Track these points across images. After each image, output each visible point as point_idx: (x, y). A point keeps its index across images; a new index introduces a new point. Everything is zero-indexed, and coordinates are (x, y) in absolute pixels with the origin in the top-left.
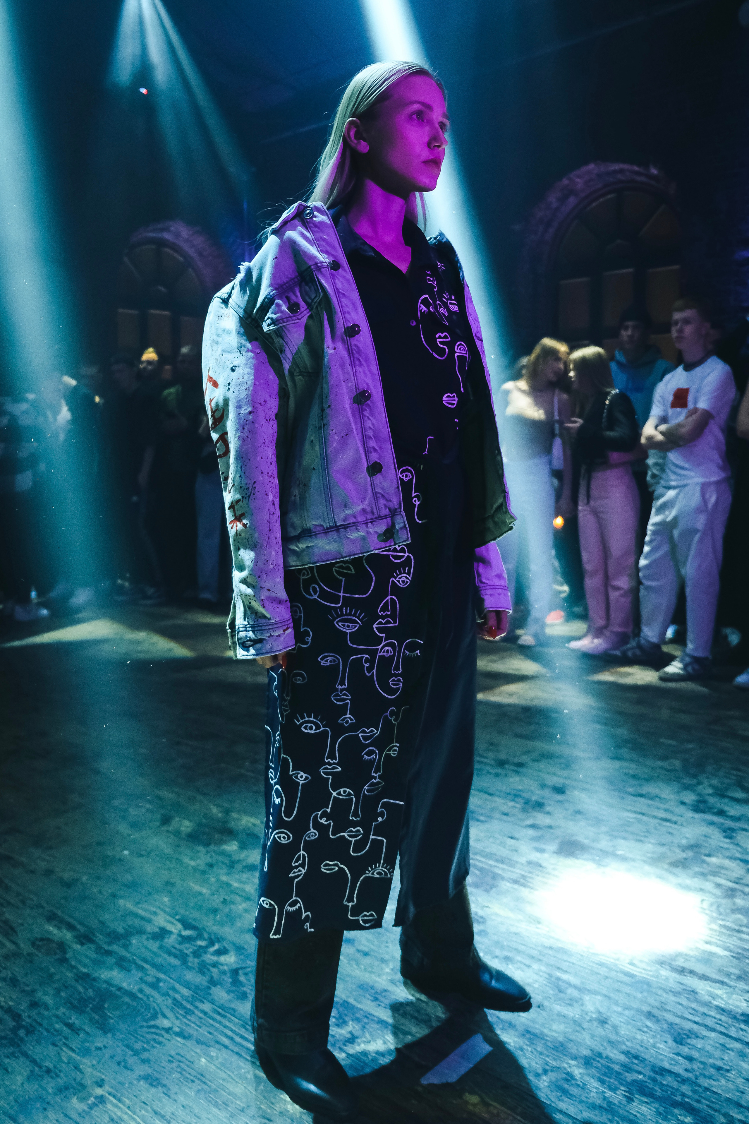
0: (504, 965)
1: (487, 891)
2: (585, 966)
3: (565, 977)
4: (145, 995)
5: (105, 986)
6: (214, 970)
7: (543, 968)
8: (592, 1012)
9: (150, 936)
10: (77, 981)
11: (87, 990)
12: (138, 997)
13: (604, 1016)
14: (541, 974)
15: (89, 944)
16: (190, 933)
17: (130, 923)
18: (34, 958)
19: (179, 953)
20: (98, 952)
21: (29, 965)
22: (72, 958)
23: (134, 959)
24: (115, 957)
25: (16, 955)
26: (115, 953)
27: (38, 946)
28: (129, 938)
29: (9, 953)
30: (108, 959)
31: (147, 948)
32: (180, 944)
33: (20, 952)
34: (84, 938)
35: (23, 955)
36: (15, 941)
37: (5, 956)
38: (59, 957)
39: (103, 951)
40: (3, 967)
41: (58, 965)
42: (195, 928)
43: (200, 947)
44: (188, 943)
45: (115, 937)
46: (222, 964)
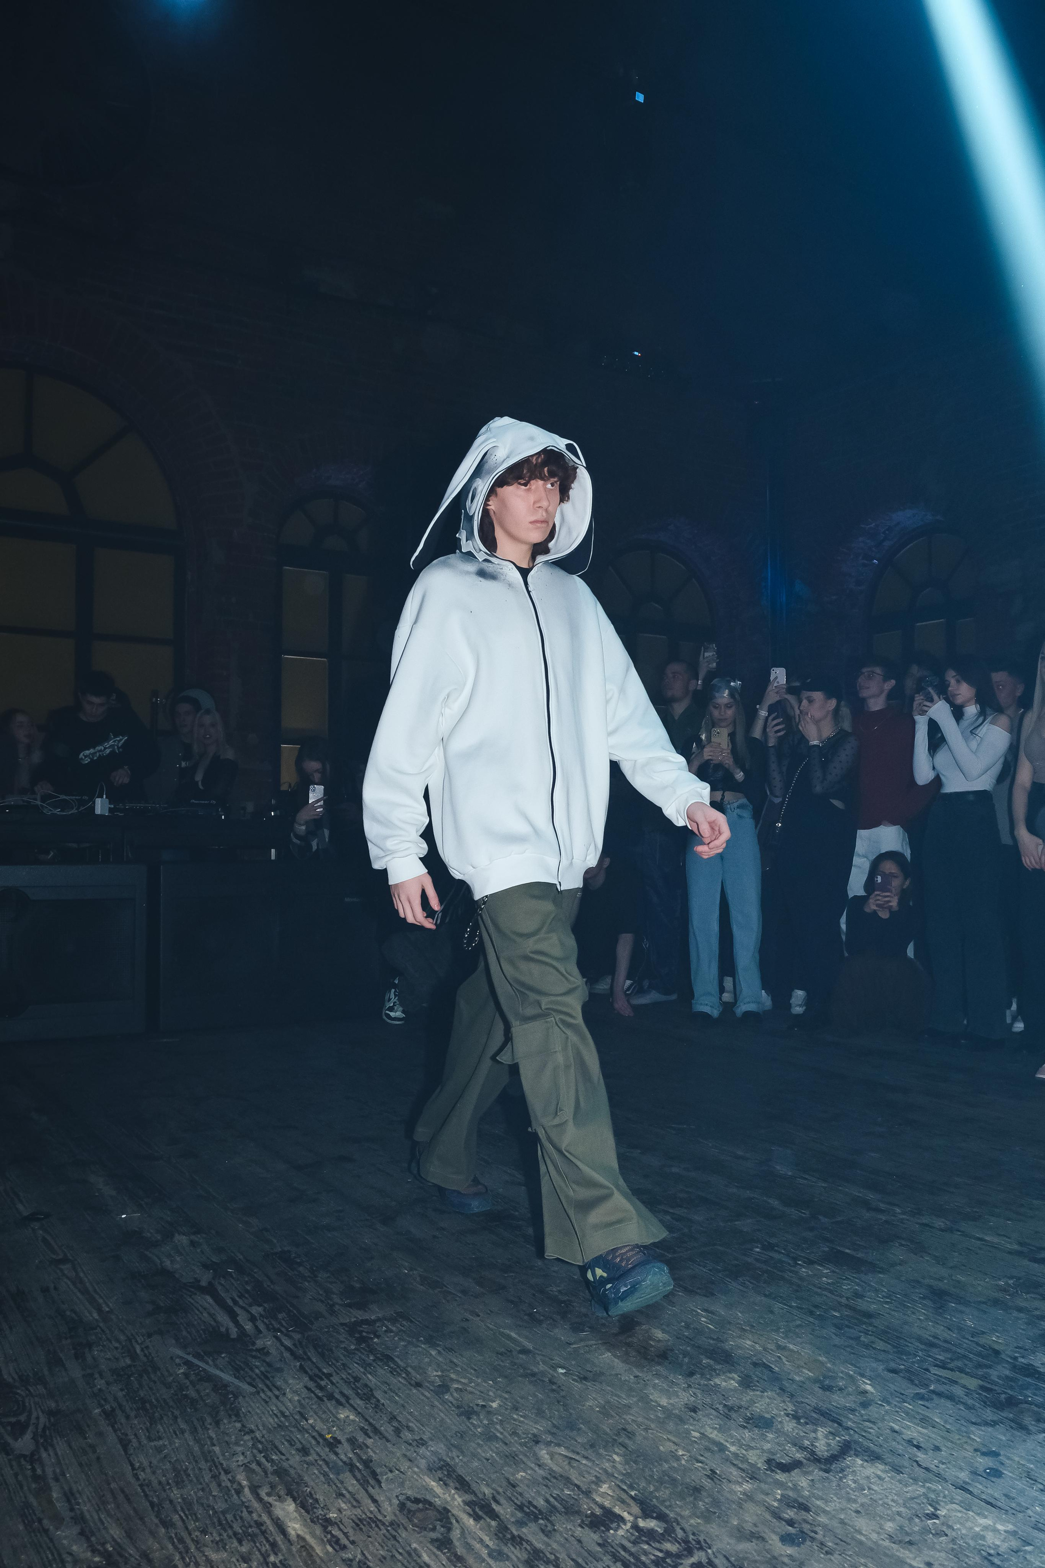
9: (587, 1520)
15: (488, 1520)
16: (651, 1524)
17: (555, 1492)
18: (399, 1531)
19: (632, 1560)
20: (501, 1535)
21: (389, 1543)
22: (459, 1539)
23: (557, 1558)
24: (526, 1549)
25: (374, 1522)
26: (527, 1541)
27: (409, 1511)
28: (554, 1518)
29: (364, 1516)
30: (515, 1552)
31: (579, 1541)
32: (635, 1543)
33: (380, 1517)
34: (482, 1507)
35: (384, 1524)
36: (377, 1497)
37: (358, 1522)
38: (439, 1536)
39: (509, 1536)
40: (351, 1539)
41: (435, 1550)
42: (662, 1517)
43: (668, 1554)
44: (647, 1543)
45: (530, 1513)
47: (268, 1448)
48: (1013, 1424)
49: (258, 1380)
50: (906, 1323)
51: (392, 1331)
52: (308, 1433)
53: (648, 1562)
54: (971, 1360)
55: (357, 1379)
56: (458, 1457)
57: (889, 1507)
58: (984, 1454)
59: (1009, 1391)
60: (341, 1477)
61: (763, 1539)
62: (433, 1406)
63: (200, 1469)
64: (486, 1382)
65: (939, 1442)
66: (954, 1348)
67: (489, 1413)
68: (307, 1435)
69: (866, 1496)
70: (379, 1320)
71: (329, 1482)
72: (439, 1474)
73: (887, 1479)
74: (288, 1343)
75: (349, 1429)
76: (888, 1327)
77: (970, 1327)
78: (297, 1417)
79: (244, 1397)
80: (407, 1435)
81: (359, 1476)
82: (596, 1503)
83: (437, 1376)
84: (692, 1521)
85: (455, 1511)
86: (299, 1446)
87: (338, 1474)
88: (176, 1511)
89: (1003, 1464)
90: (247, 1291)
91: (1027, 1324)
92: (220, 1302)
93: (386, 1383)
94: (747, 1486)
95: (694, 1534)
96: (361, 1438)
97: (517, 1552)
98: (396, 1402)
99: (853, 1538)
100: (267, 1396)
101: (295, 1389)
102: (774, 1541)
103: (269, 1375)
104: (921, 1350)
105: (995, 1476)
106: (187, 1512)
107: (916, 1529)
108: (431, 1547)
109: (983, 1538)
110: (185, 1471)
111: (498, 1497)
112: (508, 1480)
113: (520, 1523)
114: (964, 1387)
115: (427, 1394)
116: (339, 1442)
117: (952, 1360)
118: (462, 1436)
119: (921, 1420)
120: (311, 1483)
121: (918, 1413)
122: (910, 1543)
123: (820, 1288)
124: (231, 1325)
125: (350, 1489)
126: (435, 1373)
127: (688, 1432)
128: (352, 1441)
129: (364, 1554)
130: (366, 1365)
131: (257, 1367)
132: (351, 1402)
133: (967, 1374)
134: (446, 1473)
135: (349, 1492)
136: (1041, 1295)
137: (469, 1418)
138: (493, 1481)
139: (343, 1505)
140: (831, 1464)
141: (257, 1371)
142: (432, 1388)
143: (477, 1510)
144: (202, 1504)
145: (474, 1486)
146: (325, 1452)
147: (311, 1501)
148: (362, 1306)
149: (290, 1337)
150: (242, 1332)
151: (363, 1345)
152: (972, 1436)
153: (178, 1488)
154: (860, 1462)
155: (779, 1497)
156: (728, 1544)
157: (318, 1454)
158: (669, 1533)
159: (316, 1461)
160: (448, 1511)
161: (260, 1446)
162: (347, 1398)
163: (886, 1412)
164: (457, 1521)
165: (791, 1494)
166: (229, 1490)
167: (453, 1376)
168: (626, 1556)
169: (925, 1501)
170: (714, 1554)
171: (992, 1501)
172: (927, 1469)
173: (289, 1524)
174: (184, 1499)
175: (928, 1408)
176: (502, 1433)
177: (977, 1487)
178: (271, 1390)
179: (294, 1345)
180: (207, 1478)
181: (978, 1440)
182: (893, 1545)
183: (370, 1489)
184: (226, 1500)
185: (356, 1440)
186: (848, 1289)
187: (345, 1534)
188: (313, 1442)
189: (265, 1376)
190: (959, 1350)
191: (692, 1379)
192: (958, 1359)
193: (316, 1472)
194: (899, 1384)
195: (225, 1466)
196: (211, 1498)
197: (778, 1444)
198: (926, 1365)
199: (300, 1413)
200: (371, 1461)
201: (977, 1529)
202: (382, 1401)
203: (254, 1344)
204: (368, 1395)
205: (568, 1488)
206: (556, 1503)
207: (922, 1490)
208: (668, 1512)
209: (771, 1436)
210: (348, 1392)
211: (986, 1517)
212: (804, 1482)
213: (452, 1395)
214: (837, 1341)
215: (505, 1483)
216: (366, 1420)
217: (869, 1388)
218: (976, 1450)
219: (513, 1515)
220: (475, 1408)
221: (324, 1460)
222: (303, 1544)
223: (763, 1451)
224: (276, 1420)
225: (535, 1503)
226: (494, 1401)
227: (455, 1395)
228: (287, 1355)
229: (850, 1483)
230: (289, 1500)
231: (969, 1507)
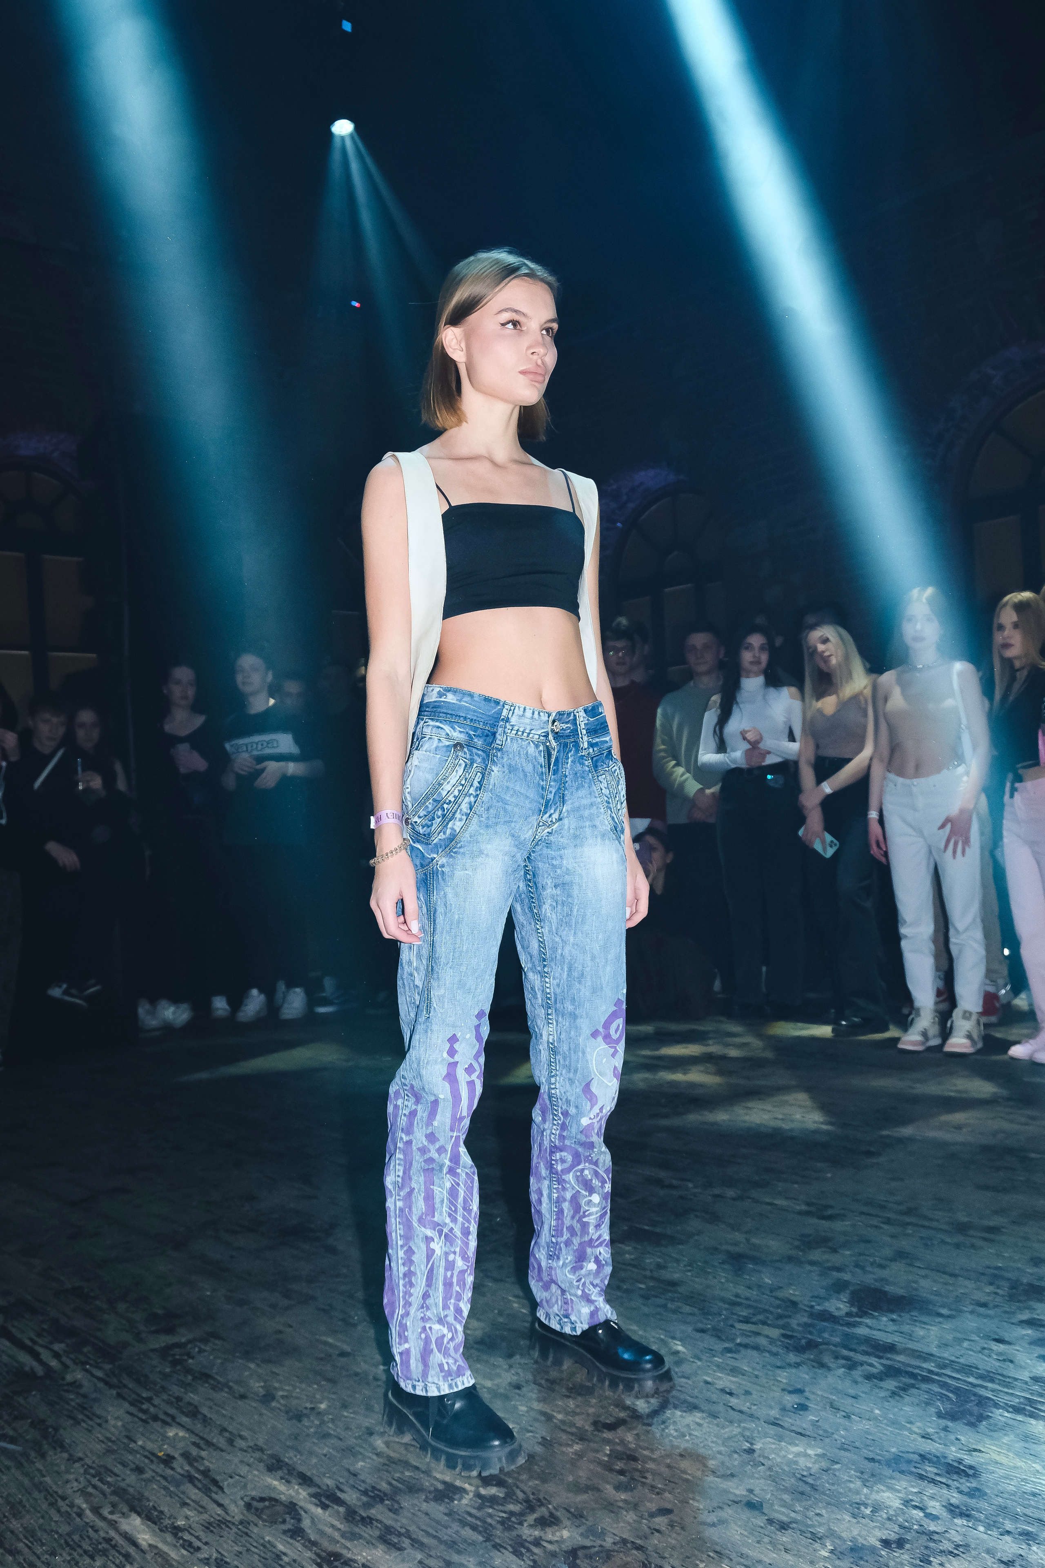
0: (1024, 1546)
1: (972, 1425)
6: (536, 1550)
9: (431, 1496)
15: (336, 1507)
16: (493, 1491)
17: (398, 1475)
18: (250, 1528)
19: (479, 1523)
20: (350, 1519)
21: (243, 1540)
22: (310, 1528)
23: (408, 1531)
24: (377, 1527)
25: (223, 1523)
26: (377, 1520)
27: (257, 1509)
28: (398, 1498)
29: (212, 1520)
30: (366, 1530)
31: (427, 1514)
32: (479, 1508)
33: (228, 1518)
34: (328, 1497)
35: (233, 1524)
36: (221, 1502)
37: (207, 1525)
38: (290, 1527)
39: (358, 1518)
40: (204, 1541)
41: (289, 1540)
42: (501, 1484)
43: (512, 1513)
44: (491, 1507)
45: (375, 1496)
46: (550, 1542)
47: (101, 1473)
48: (814, 1364)
49: (75, 1411)
50: (708, 1287)
51: (205, 1351)
52: (139, 1453)
53: (493, 1523)
54: (771, 1313)
55: (179, 1399)
56: (296, 1456)
57: (711, 1448)
58: (790, 1392)
59: (809, 1336)
60: (182, 1488)
61: (598, 1490)
62: (261, 1414)
63: (35, 1499)
64: (310, 1386)
65: (749, 1386)
66: (754, 1304)
67: (319, 1413)
68: (138, 1456)
69: (688, 1441)
70: (190, 1342)
71: (171, 1494)
72: (280, 1473)
73: (705, 1425)
74: (100, 1374)
75: (181, 1445)
76: (692, 1292)
77: (768, 1284)
78: (126, 1441)
79: (65, 1429)
80: (242, 1444)
81: (200, 1485)
82: (437, 1479)
83: (262, 1387)
84: (530, 1484)
85: (302, 1504)
86: (133, 1466)
87: (178, 1486)
88: (19, 1540)
89: (808, 1399)
90: (44, 1330)
91: (820, 1275)
92: (20, 1344)
93: (209, 1399)
94: (577, 1447)
95: (533, 1494)
96: (194, 1451)
97: (369, 1530)
98: (224, 1416)
99: (680, 1478)
100: (88, 1425)
101: (116, 1415)
102: (609, 1489)
103: (85, 1406)
104: (726, 1309)
105: (802, 1410)
106: (31, 1539)
107: (736, 1463)
108: (284, 1537)
109: (796, 1463)
110: (21, 1502)
111: (342, 1487)
112: (348, 1470)
113: (367, 1506)
114: (767, 1337)
115: (254, 1404)
116: (173, 1458)
117: (754, 1315)
118: (296, 1438)
119: (731, 1370)
120: (152, 1498)
121: (727, 1365)
122: (732, 1475)
123: (624, 1264)
124: (35, 1364)
125: (193, 1497)
126: (257, 1385)
127: (515, 1408)
128: (186, 1455)
129: (220, 1553)
130: (183, 1384)
131: (72, 1400)
132: (178, 1420)
133: (768, 1325)
134: (286, 1472)
135: (193, 1501)
136: (830, 1248)
137: (300, 1421)
138: (334, 1473)
139: (189, 1513)
140: (653, 1419)
141: (73, 1404)
142: (257, 1398)
143: (323, 1499)
144: (45, 1530)
145: (316, 1479)
146: (160, 1469)
147: (156, 1513)
148: (170, 1331)
149: (100, 1368)
150: (49, 1370)
151: (179, 1367)
152: (779, 1379)
153: (16, 1519)
154: (678, 1413)
155: (608, 1452)
156: (567, 1498)
157: (153, 1471)
158: (510, 1496)
159: (153, 1477)
160: (295, 1504)
161: (92, 1471)
162: (173, 1418)
163: (699, 1367)
164: (306, 1512)
165: (619, 1448)
166: (70, 1514)
167: (277, 1385)
168: (473, 1520)
169: (741, 1439)
170: (554, 1508)
171: (803, 1432)
172: (741, 1412)
173: (139, 1536)
174: (25, 1528)
175: (736, 1359)
176: (334, 1430)
177: (787, 1421)
178: (91, 1419)
179: (107, 1375)
180: (45, 1506)
181: (784, 1381)
182: (716, 1479)
183: (213, 1495)
184: (69, 1524)
185: (190, 1454)
186: (651, 1263)
187: (197, 1538)
188: (147, 1461)
189: (82, 1408)
190: (759, 1306)
191: (513, 1360)
192: (759, 1313)
193: (155, 1487)
194: (709, 1341)
195: (60, 1493)
196: (53, 1524)
197: (603, 1407)
198: (730, 1322)
199: (128, 1437)
200: (209, 1471)
201: (791, 1456)
202: (209, 1415)
203: (63, 1379)
204: (194, 1412)
205: (408, 1470)
206: (400, 1485)
207: (738, 1430)
208: (506, 1479)
209: (594, 1401)
210: (172, 1411)
211: (797, 1445)
212: (630, 1437)
213: (278, 1402)
214: (646, 1310)
215: (346, 1474)
216: (197, 1435)
217: (680, 1348)
218: (783, 1390)
219: (359, 1499)
220: (305, 1411)
221: (161, 1476)
222: (156, 1552)
223: (588, 1415)
224: (103, 1446)
225: (378, 1487)
226: (321, 1403)
227: (282, 1401)
228: (101, 1385)
229: (672, 1432)
230: (134, 1516)
231: (780, 1438)
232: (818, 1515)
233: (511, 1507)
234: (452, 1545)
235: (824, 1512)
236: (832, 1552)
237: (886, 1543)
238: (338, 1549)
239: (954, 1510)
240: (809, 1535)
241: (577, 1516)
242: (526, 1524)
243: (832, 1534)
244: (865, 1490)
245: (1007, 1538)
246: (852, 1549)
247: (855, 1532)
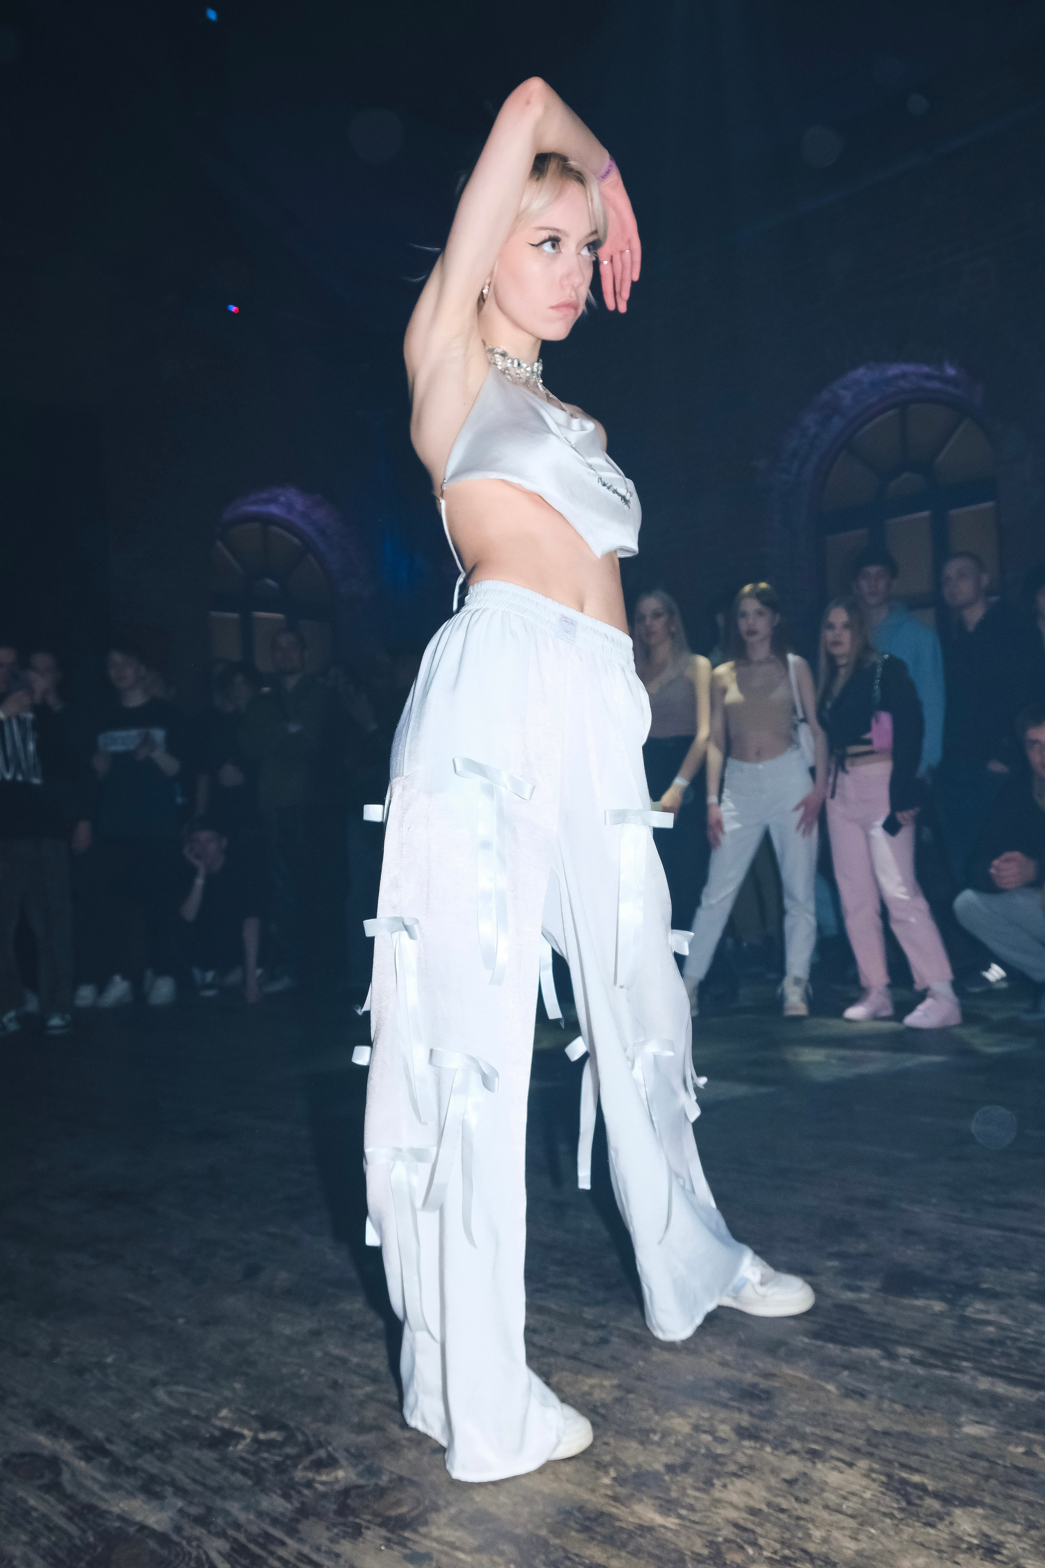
0: (809, 1464)
2: (949, 1460)
3: (916, 1478)
4: (184, 1537)
5: (117, 1524)
6: (306, 1492)
7: (876, 1466)
8: (970, 1535)
9: (206, 1443)
10: (70, 1519)
11: (84, 1532)
12: (171, 1541)
13: (993, 1541)
14: (874, 1475)
15: (101, 1459)
16: (273, 1435)
17: (174, 1424)
19: (251, 1468)
20: (114, 1470)
22: (68, 1481)
23: (173, 1479)
24: (140, 1477)
26: (142, 1470)
27: (15, 1465)
28: (170, 1446)
30: (129, 1481)
31: (197, 1461)
32: (254, 1453)
34: (94, 1450)
38: (47, 1481)
39: (122, 1469)
41: (42, 1494)
42: (282, 1427)
43: (288, 1457)
44: (268, 1451)
45: (145, 1445)
46: (323, 1483)
53: (266, 1467)
56: (69, 1410)
58: (594, 1328)
64: (100, 1342)
65: (553, 1325)
67: (103, 1367)
72: (48, 1428)
80: (14, 1401)
82: (215, 1427)
84: (313, 1427)
85: (64, 1458)
89: (610, 1333)
94: (369, 1389)
95: (314, 1437)
97: (132, 1481)
105: (603, 1344)
108: (38, 1492)
109: (590, 1394)
111: (112, 1438)
112: (122, 1422)
113: (136, 1456)
118: (73, 1392)
134: (55, 1426)
137: (81, 1376)
138: (107, 1425)
143: (89, 1452)
145: (86, 1432)
156: (349, 1439)
158: (290, 1439)
160: (57, 1458)
164: (67, 1466)
167: (65, 1341)
168: (246, 1465)
170: (334, 1449)
171: (599, 1363)
172: (542, 1348)
176: (115, 1383)
177: (587, 1355)
181: (590, 1317)
205: (187, 1419)
206: (174, 1434)
208: (290, 1423)
213: (62, 1358)
215: (119, 1425)
219: (127, 1450)
220: (88, 1366)
225: (151, 1437)
227: (66, 1357)
231: (578, 1372)
232: (607, 1444)
233: (290, 1450)
234: (218, 1491)
235: (612, 1441)
236: (615, 1479)
237: (670, 1468)
238: (94, 1501)
239: (743, 1433)
240: (593, 1464)
241: (357, 1456)
242: (300, 1467)
243: (617, 1462)
244: (657, 1418)
245: (794, 1458)
246: (635, 1476)
247: (641, 1459)
